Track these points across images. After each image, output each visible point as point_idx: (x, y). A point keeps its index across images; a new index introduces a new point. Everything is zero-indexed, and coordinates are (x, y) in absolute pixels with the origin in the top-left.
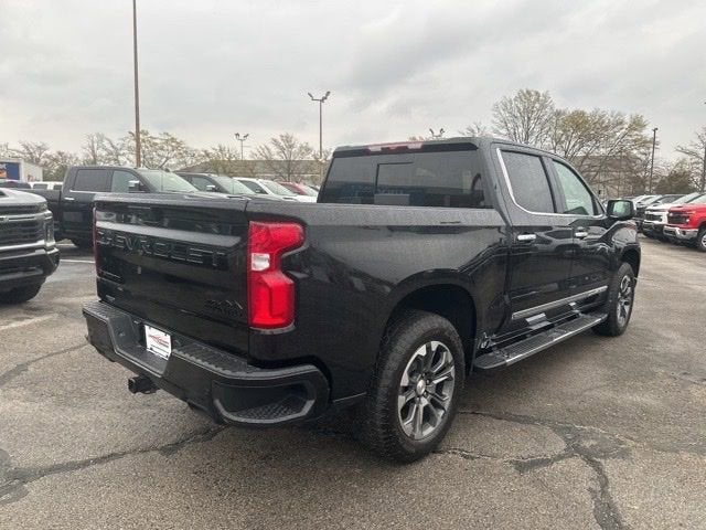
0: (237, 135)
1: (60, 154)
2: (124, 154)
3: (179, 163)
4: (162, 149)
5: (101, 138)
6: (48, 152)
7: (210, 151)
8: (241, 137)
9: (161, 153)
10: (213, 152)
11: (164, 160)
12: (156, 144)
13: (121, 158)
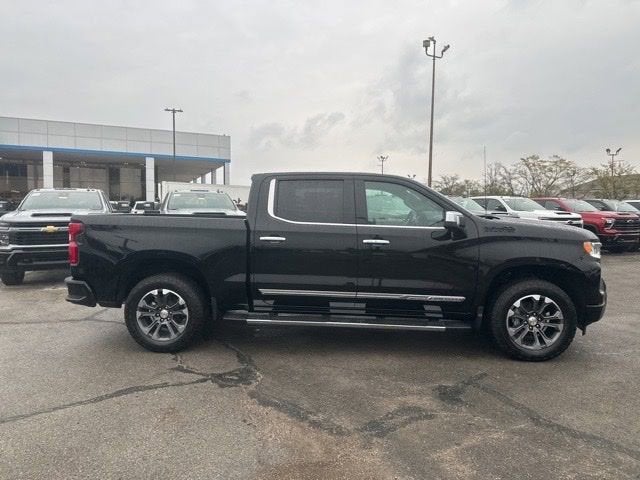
0: (608, 150)
1: (467, 182)
2: (515, 178)
3: (566, 182)
4: (551, 170)
5: (499, 166)
6: (458, 181)
7: (600, 168)
8: (613, 152)
9: (549, 174)
10: (603, 169)
11: (552, 180)
12: (545, 167)
13: (514, 182)
